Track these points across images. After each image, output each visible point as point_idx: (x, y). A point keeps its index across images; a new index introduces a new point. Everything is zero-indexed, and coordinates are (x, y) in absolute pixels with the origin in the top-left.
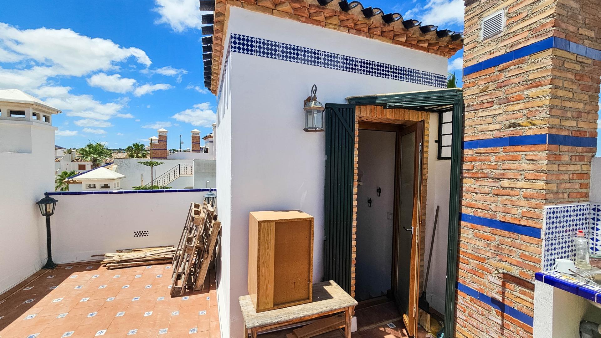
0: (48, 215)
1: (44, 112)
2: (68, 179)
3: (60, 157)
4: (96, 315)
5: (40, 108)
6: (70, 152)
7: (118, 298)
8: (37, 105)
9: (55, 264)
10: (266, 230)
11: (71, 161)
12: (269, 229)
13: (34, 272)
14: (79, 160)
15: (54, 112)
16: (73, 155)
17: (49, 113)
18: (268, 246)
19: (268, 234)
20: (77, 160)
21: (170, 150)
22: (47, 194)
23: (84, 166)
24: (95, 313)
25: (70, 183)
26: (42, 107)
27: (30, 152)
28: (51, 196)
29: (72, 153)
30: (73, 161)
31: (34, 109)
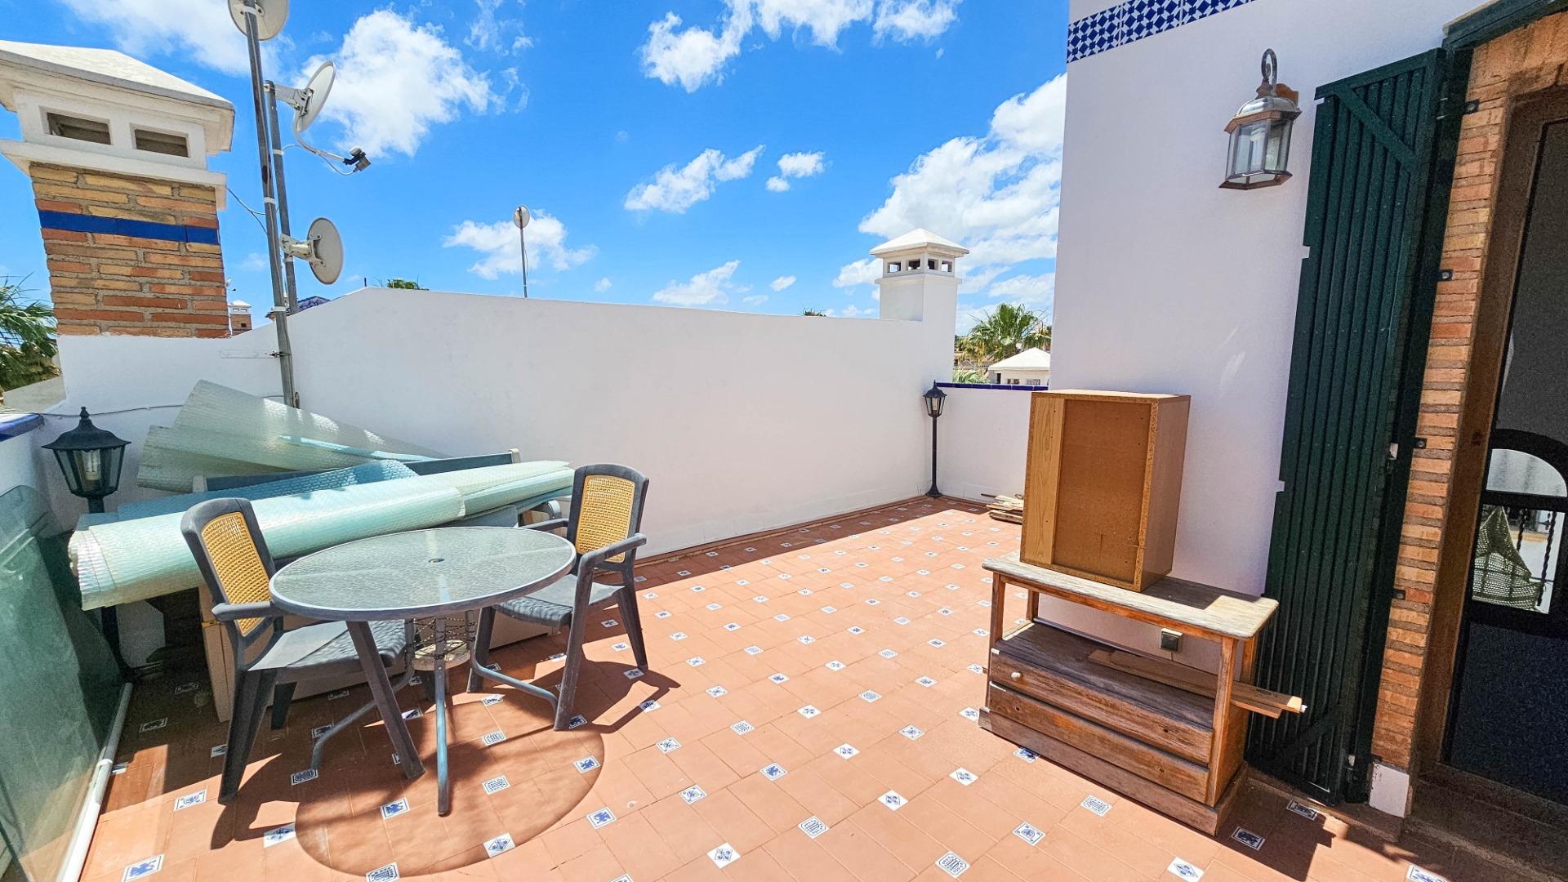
0: (935, 415)
1: (944, 255)
4: (935, 557)
5: (937, 250)
7: (972, 551)
8: (933, 247)
9: (938, 493)
10: (1046, 412)
12: (1052, 411)
13: (916, 494)
15: (957, 254)
17: (950, 257)
18: (1047, 443)
19: (1048, 420)
22: (937, 385)
24: (935, 554)
26: (940, 248)
27: (921, 320)
28: (939, 388)
31: (930, 253)
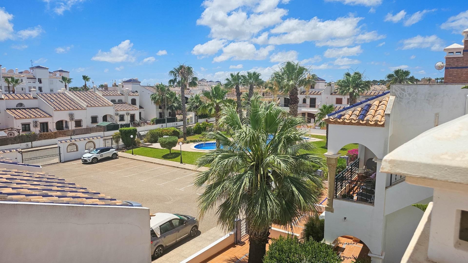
2: (329, 116)
3: (322, 90)
6: (330, 85)
11: (330, 93)
14: (337, 93)
16: (332, 88)
20: (335, 93)
21: (437, 79)
23: (341, 99)
25: (330, 122)
29: (332, 85)
30: (331, 94)
